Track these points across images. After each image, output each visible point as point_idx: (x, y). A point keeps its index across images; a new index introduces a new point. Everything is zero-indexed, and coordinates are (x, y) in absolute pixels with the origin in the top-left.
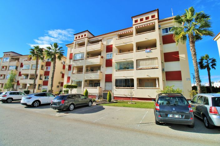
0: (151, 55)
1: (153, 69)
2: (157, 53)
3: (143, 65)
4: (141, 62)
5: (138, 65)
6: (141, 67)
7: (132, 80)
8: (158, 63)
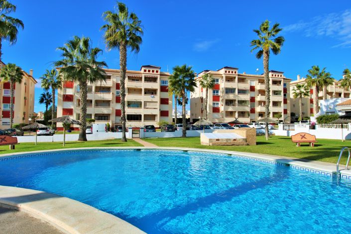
0: (154, 100)
1: (155, 109)
2: (157, 98)
3: (148, 105)
4: (148, 104)
5: (145, 105)
6: (147, 107)
7: (141, 116)
8: (158, 105)
